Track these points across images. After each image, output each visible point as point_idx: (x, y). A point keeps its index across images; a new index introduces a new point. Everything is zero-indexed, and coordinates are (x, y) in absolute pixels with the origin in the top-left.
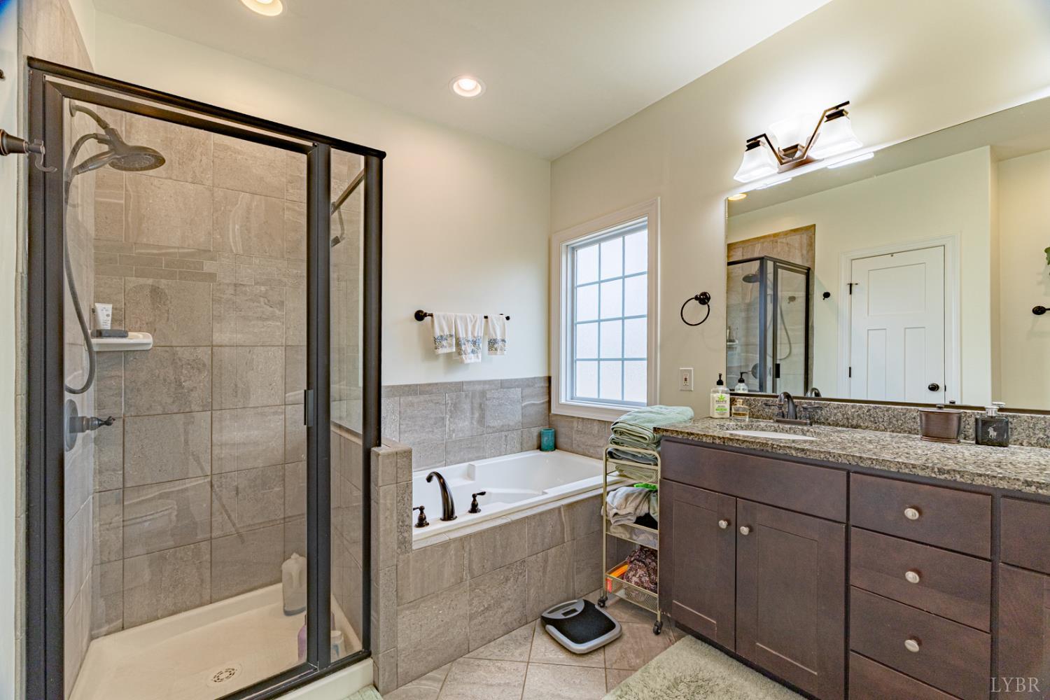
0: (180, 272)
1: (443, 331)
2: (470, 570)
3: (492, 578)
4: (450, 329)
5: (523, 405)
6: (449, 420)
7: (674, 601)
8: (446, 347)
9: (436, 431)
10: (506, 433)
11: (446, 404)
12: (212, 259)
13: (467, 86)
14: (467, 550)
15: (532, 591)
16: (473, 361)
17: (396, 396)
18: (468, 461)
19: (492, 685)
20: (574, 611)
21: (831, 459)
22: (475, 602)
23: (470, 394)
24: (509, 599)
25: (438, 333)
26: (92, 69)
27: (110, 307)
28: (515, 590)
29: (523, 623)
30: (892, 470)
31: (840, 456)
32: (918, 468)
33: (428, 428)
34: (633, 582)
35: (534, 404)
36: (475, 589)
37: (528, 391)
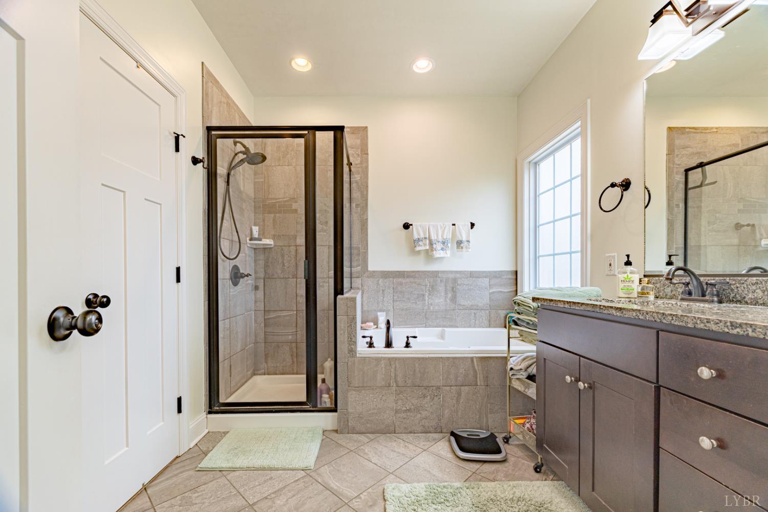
0: (284, 210)
1: (420, 235)
2: (396, 382)
3: (413, 391)
4: (425, 234)
5: (491, 291)
6: (428, 296)
7: (545, 445)
8: (422, 246)
9: (418, 303)
10: (475, 311)
11: (426, 285)
12: (296, 202)
13: (422, 66)
14: (393, 366)
15: (446, 411)
16: (442, 256)
17: (390, 278)
18: (443, 327)
19: (394, 451)
20: (478, 436)
21: (641, 317)
22: (400, 402)
23: (444, 280)
24: (426, 410)
25: (416, 236)
26: (251, 123)
27: (257, 228)
28: (431, 406)
29: (438, 431)
30: (689, 325)
31: (647, 314)
32: (712, 323)
33: (413, 300)
34: (526, 428)
35: (501, 292)
36: (399, 394)
37: (494, 281)
